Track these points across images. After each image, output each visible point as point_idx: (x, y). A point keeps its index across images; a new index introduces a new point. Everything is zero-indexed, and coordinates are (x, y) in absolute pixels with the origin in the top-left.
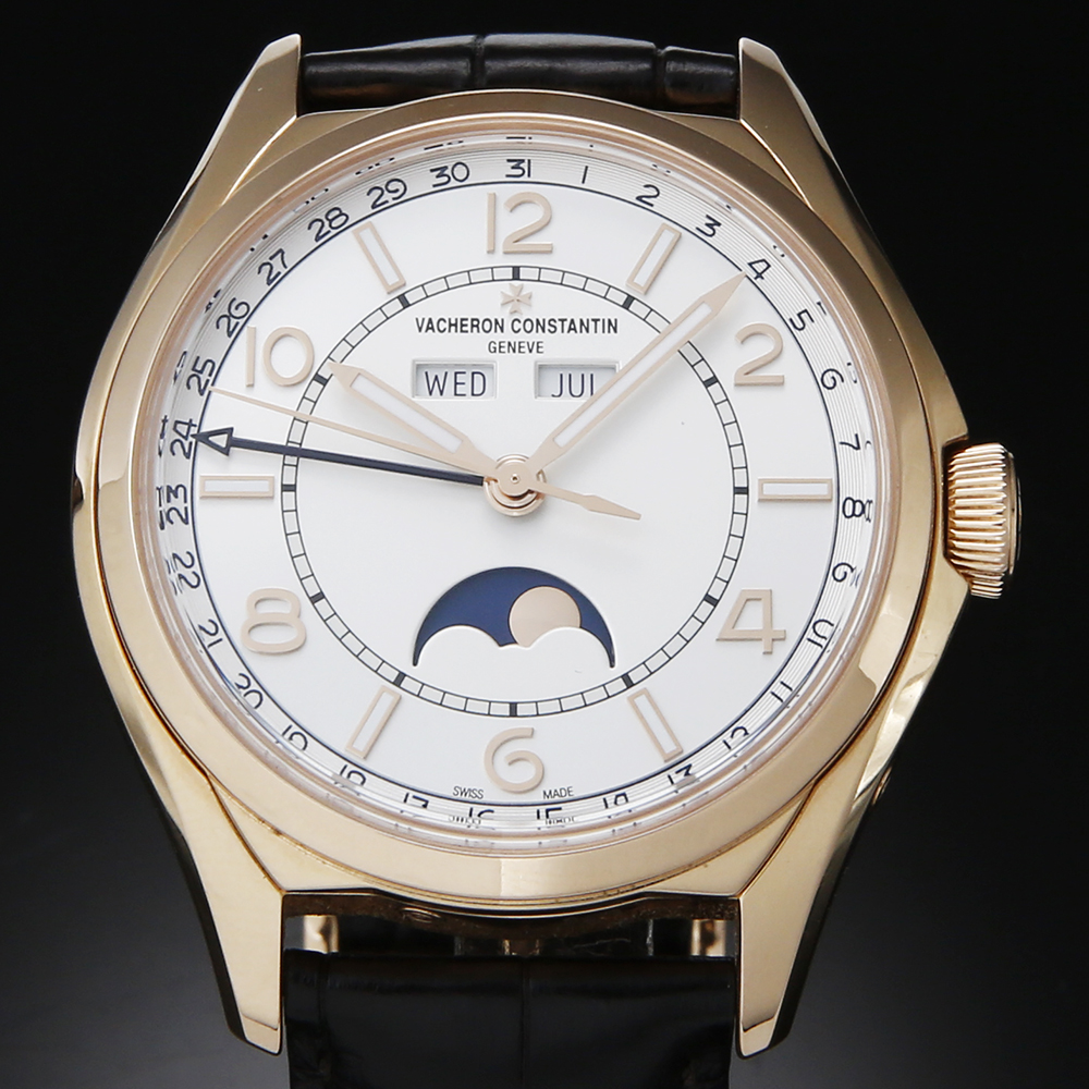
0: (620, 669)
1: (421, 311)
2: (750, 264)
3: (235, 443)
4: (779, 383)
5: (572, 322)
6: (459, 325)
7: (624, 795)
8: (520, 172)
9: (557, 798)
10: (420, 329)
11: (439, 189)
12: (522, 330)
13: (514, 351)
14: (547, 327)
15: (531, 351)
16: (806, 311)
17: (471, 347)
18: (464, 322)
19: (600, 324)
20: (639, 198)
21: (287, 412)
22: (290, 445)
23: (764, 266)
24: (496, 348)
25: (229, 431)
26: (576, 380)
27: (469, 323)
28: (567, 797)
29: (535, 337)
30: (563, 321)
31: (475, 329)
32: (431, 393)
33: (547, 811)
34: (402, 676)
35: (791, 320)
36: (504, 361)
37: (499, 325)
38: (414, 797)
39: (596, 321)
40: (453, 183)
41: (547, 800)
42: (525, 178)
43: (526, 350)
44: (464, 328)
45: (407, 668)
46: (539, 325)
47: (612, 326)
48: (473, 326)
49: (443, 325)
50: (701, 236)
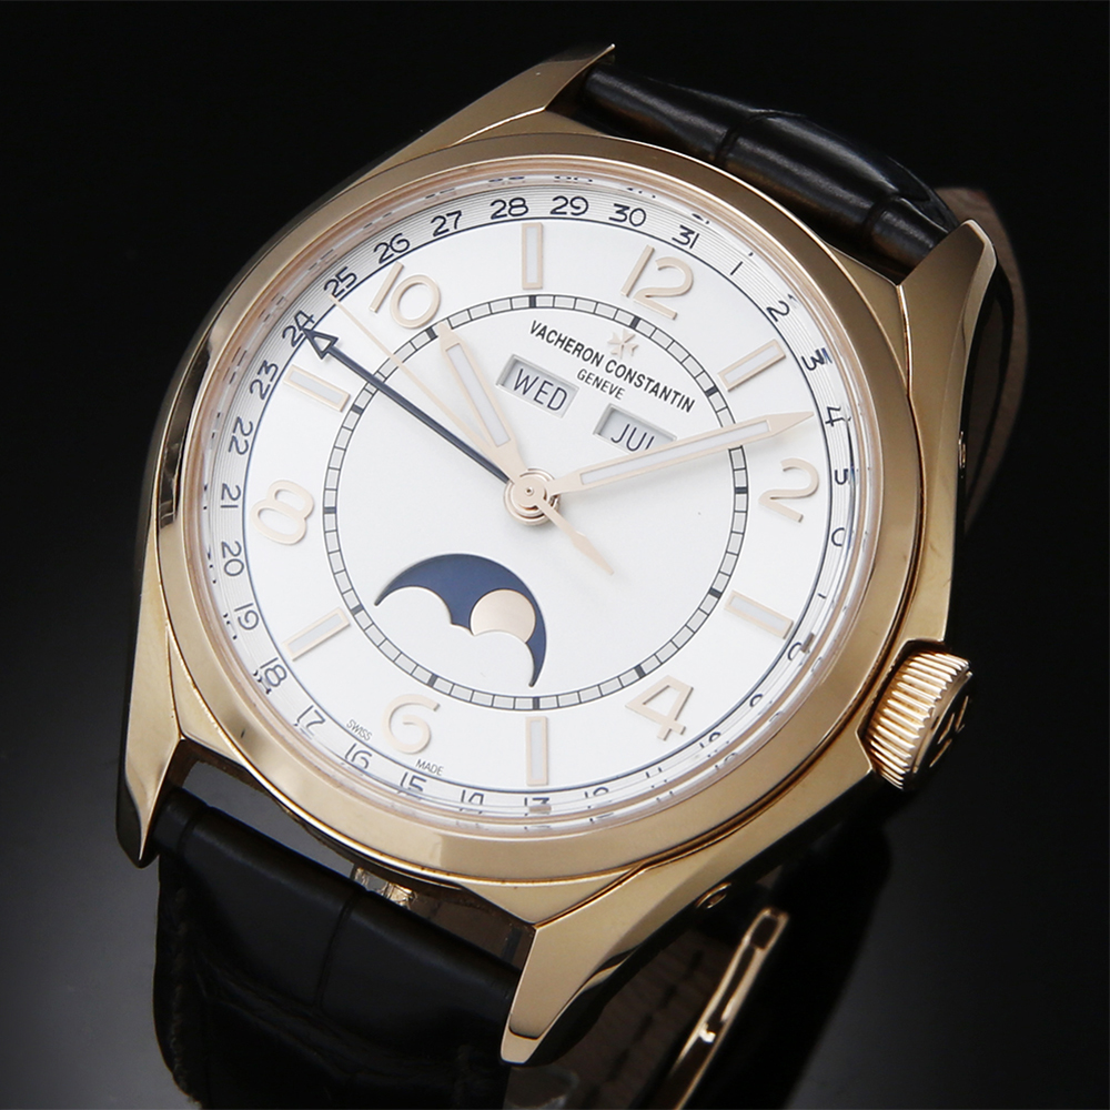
0: (536, 691)
1: (541, 316)
2: (829, 409)
3: (332, 351)
4: (797, 520)
5: (658, 385)
6: (565, 343)
8: (686, 240)
9: (426, 771)
10: (533, 331)
11: (613, 223)
12: (613, 373)
13: (598, 386)
14: (635, 380)
15: (611, 393)
16: (852, 470)
17: (564, 366)
18: (571, 343)
19: (679, 398)
20: (770, 309)
21: (386, 350)
22: (378, 376)
23: (841, 416)
24: (584, 377)
25: (334, 340)
26: (637, 436)
27: (575, 345)
28: (435, 775)
29: (621, 383)
30: (651, 380)
31: (577, 352)
32: (516, 388)
33: (414, 777)
34: (360, 608)
35: (836, 472)
36: (585, 390)
37: (597, 359)
38: (316, 712)
39: (677, 394)
40: (627, 224)
41: (417, 768)
42: (686, 248)
43: (608, 390)
44: (568, 348)
45: (368, 604)
46: (630, 375)
47: (688, 405)
48: (576, 349)
49: (553, 337)
50: (802, 365)
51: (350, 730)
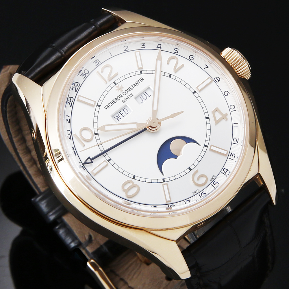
0: (202, 145)
1: (104, 105)
2: (157, 47)
3: (92, 159)
4: (183, 66)
5: (134, 85)
7: (224, 169)
8: (98, 63)
9: (213, 179)
10: (107, 109)
11: (85, 78)
12: (126, 94)
13: (128, 99)
14: (130, 89)
15: (131, 96)
16: (175, 48)
17: (119, 105)
18: (114, 101)
19: (139, 81)
20: (125, 50)
21: (96, 145)
22: (102, 151)
23: (160, 45)
24: (124, 101)
25: (89, 158)
26: (143, 96)
27: (115, 100)
28: (215, 178)
29: (130, 93)
30: (132, 86)
31: (117, 100)
32: (118, 120)
33: (213, 183)
34: (163, 180)
35: (174, 52)
36: (128, 102)
37: (121, 96)
38: (187, 201)
39: (138, 81)
40: (87, 75)
41: (211, 181)
42: (100, 63)
43: (130, 97)
44: (115, 102)
45: (163, 177)
46: (128, 90)
47: (142, 79)
48: (116, 100)
49: (110, 105)
50: (142, 49)
51: (195, 194)
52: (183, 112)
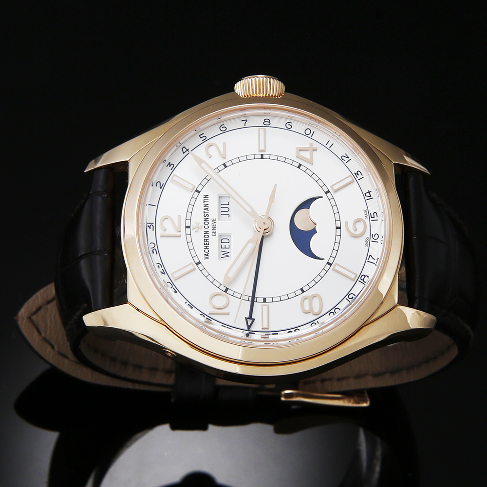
0: (324, 195)
1: (201, 257)
2: (184, 153)
3: (250, 317)
4: (224, 144)
5: (205, 209)
6: (206, 246)
7: (365, 194)
8: (152, 226)
9: (368, 214)
10: (208, 258)
11: (158, 252)
12: (208, 225)
13: (215, 228)
14: (207, 217)
15: (215, 222)
16: (200, 136)
17: (214, 241)
18: (205, 244)
19: (205, 201)
20: (161, 188)
22: (250, 300)
23: (184, 149)
24: (214, 233)
25: (246, 319)
26: (225, 210)
27: (205, 242)
28: (367, 211)
29: (210, 221)
30: (204, 212)
31: (208, 240)
32: (228, 256)
33: (372, 217)
34: (328, 263)
35: (203, 140)
36: (219, 231)
37: (206, 233)
38: (369, 259)
39: (204, 202)
40: (156, 248)
41: (368, 218)
42: (154, 225)
43: (215, 224)
44: (208, 244)
45: (325, 261)
46: (206, 220)
47: (206, 197)
49: (207, 251)
50: (173, 169)
51: (368, 245)
52: (276, 185)
